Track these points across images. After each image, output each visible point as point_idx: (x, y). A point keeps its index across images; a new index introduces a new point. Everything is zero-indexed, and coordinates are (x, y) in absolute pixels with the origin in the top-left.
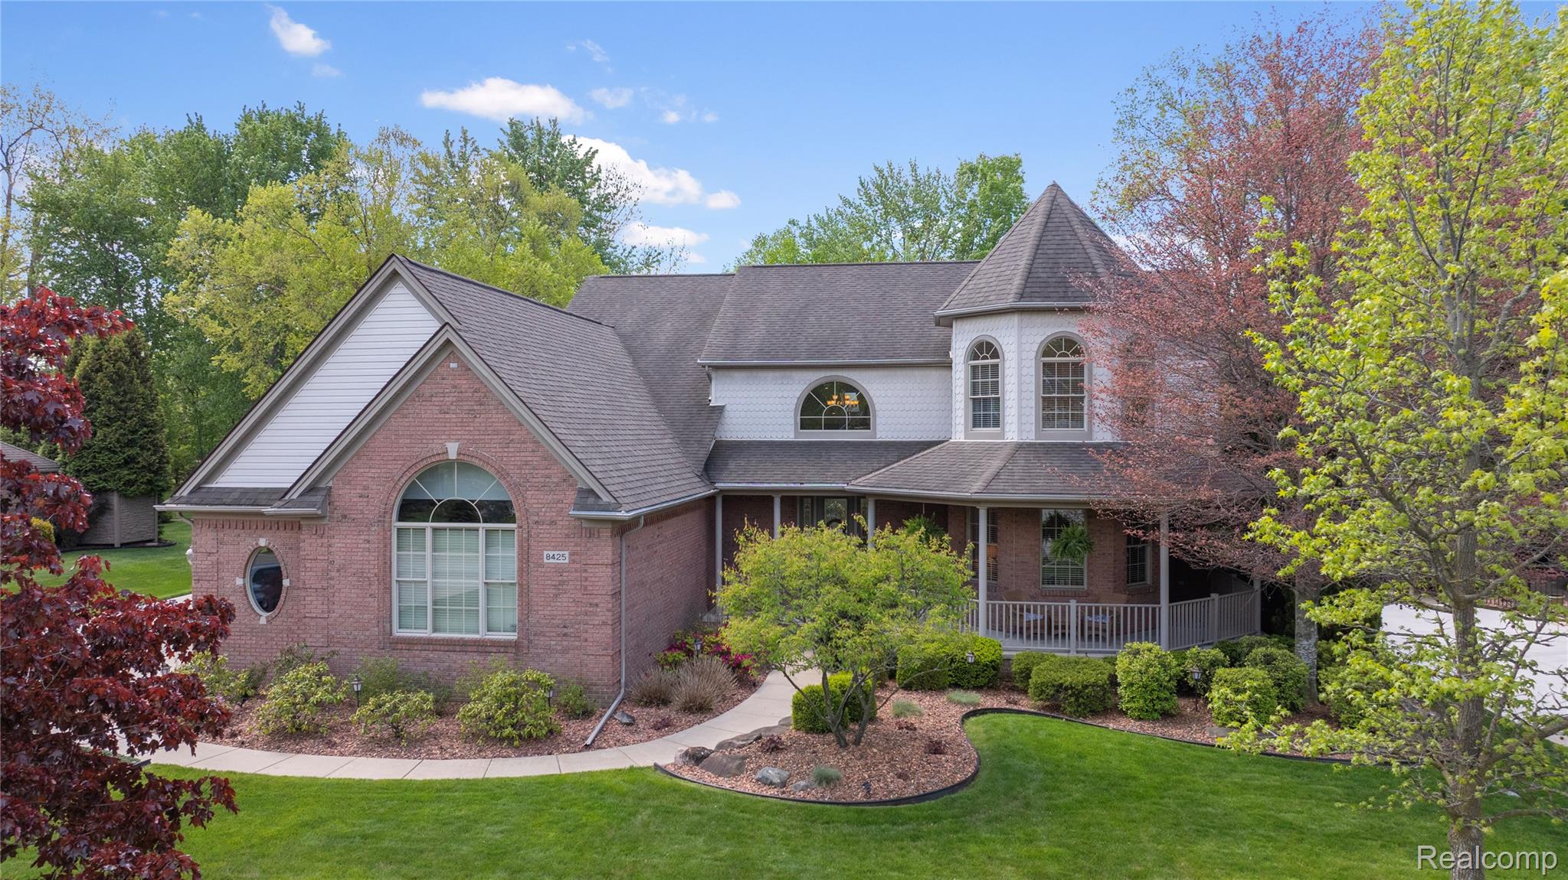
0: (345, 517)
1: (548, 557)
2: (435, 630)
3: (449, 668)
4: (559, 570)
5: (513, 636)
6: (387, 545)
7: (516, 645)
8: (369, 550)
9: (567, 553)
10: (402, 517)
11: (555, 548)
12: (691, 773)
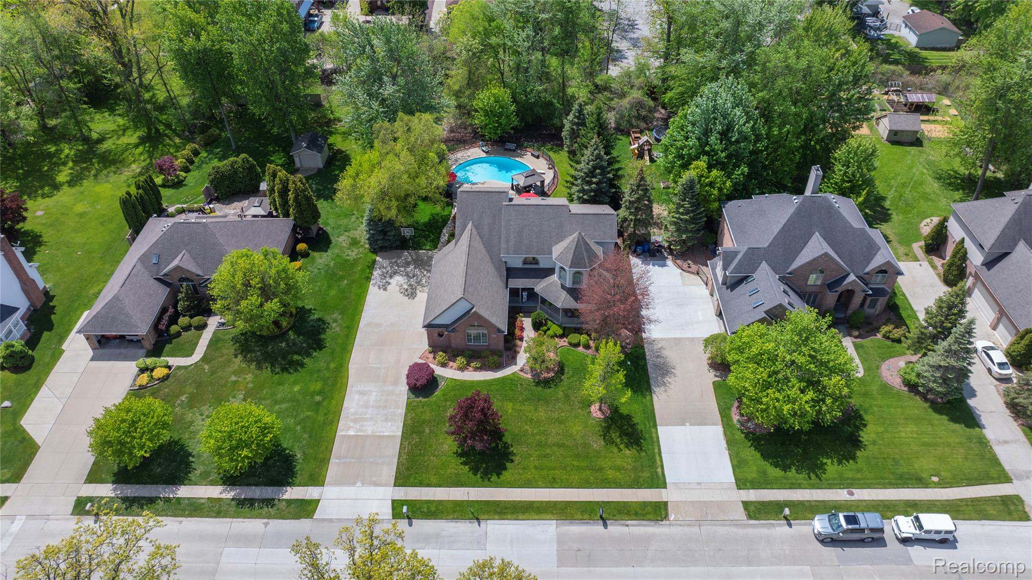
2: (474, 343)
7: (487, 345)
12: (521, 373)
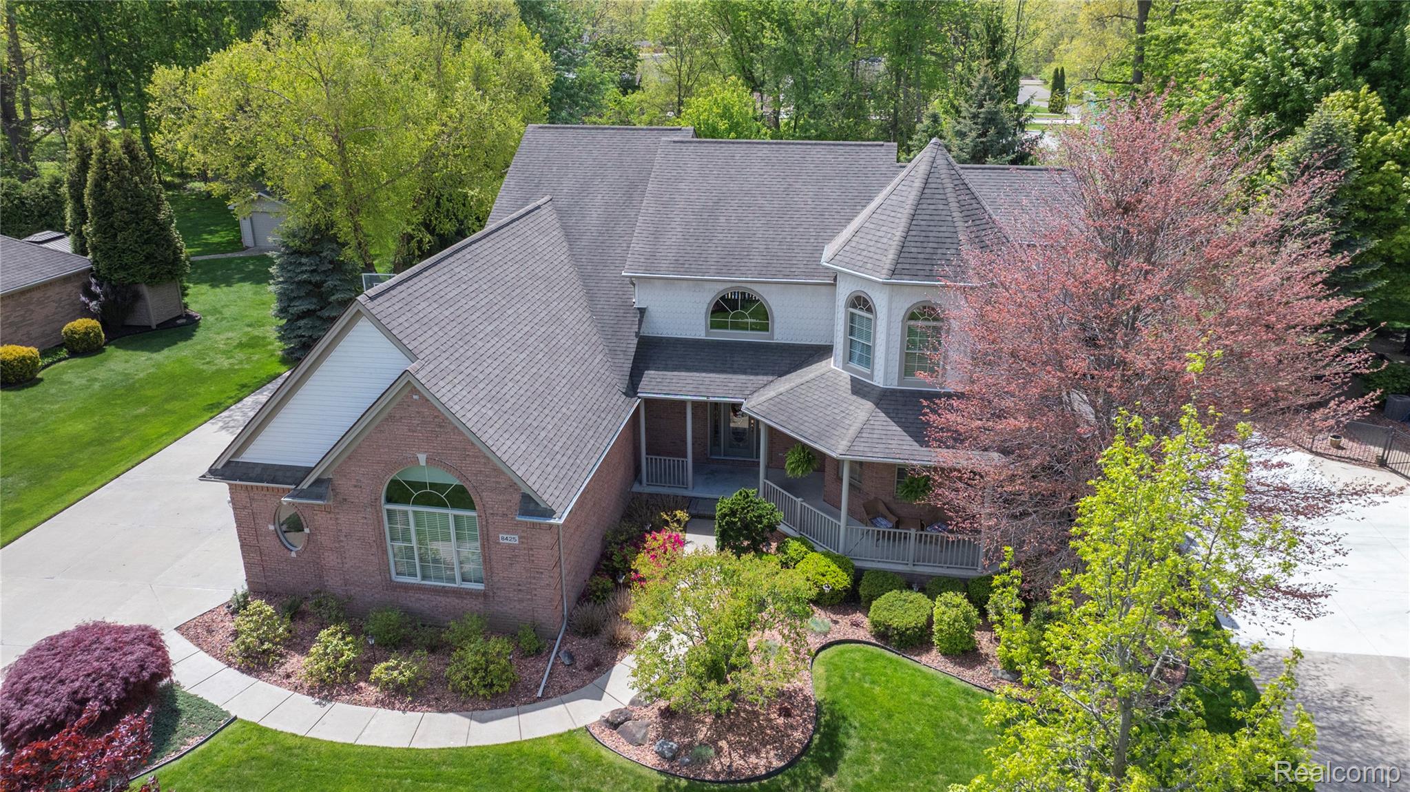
0: (345, 500)
1: (503, 538)
2: (424, 577)
3: (437, 606)
4: (512, 548)
5: (481, 587)
6: (380, 522)
7: (485, 595)
8: (367, 524)
9: (517, 537)
10: (389, 500)
11: (508, 533)
12: (610, 739)
